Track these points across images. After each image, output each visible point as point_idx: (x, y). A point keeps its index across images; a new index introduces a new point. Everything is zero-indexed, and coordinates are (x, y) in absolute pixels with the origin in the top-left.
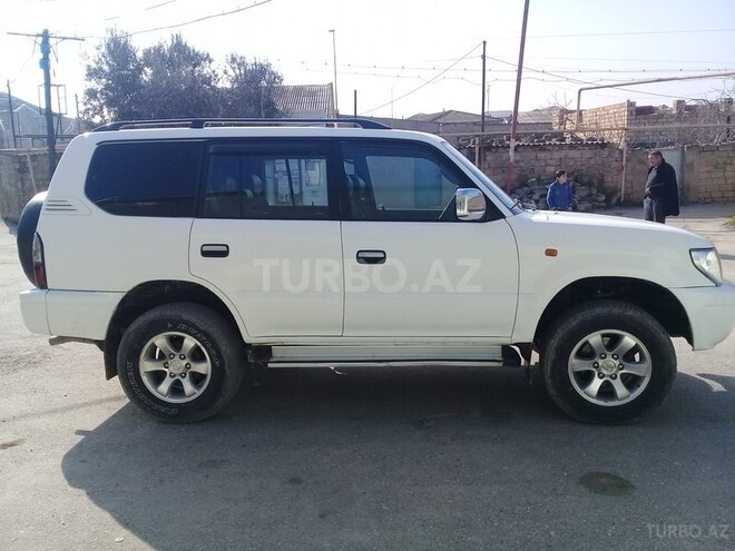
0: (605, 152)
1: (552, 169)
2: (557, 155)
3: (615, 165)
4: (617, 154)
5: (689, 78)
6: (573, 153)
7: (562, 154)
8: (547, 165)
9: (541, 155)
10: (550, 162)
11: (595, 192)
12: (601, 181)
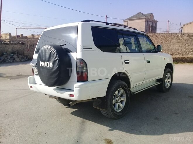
0: (24, 46)
1: (10, 50)
2: (11, 46)
3: (26, 49)
4: (27, 46)
5: (41, 28)
6: (16, 46)
7: (13, 46)
8: (9, 49)
9: (7, 46)
10: (10, 48)
11: (23, 56)
12: (23, 53)
